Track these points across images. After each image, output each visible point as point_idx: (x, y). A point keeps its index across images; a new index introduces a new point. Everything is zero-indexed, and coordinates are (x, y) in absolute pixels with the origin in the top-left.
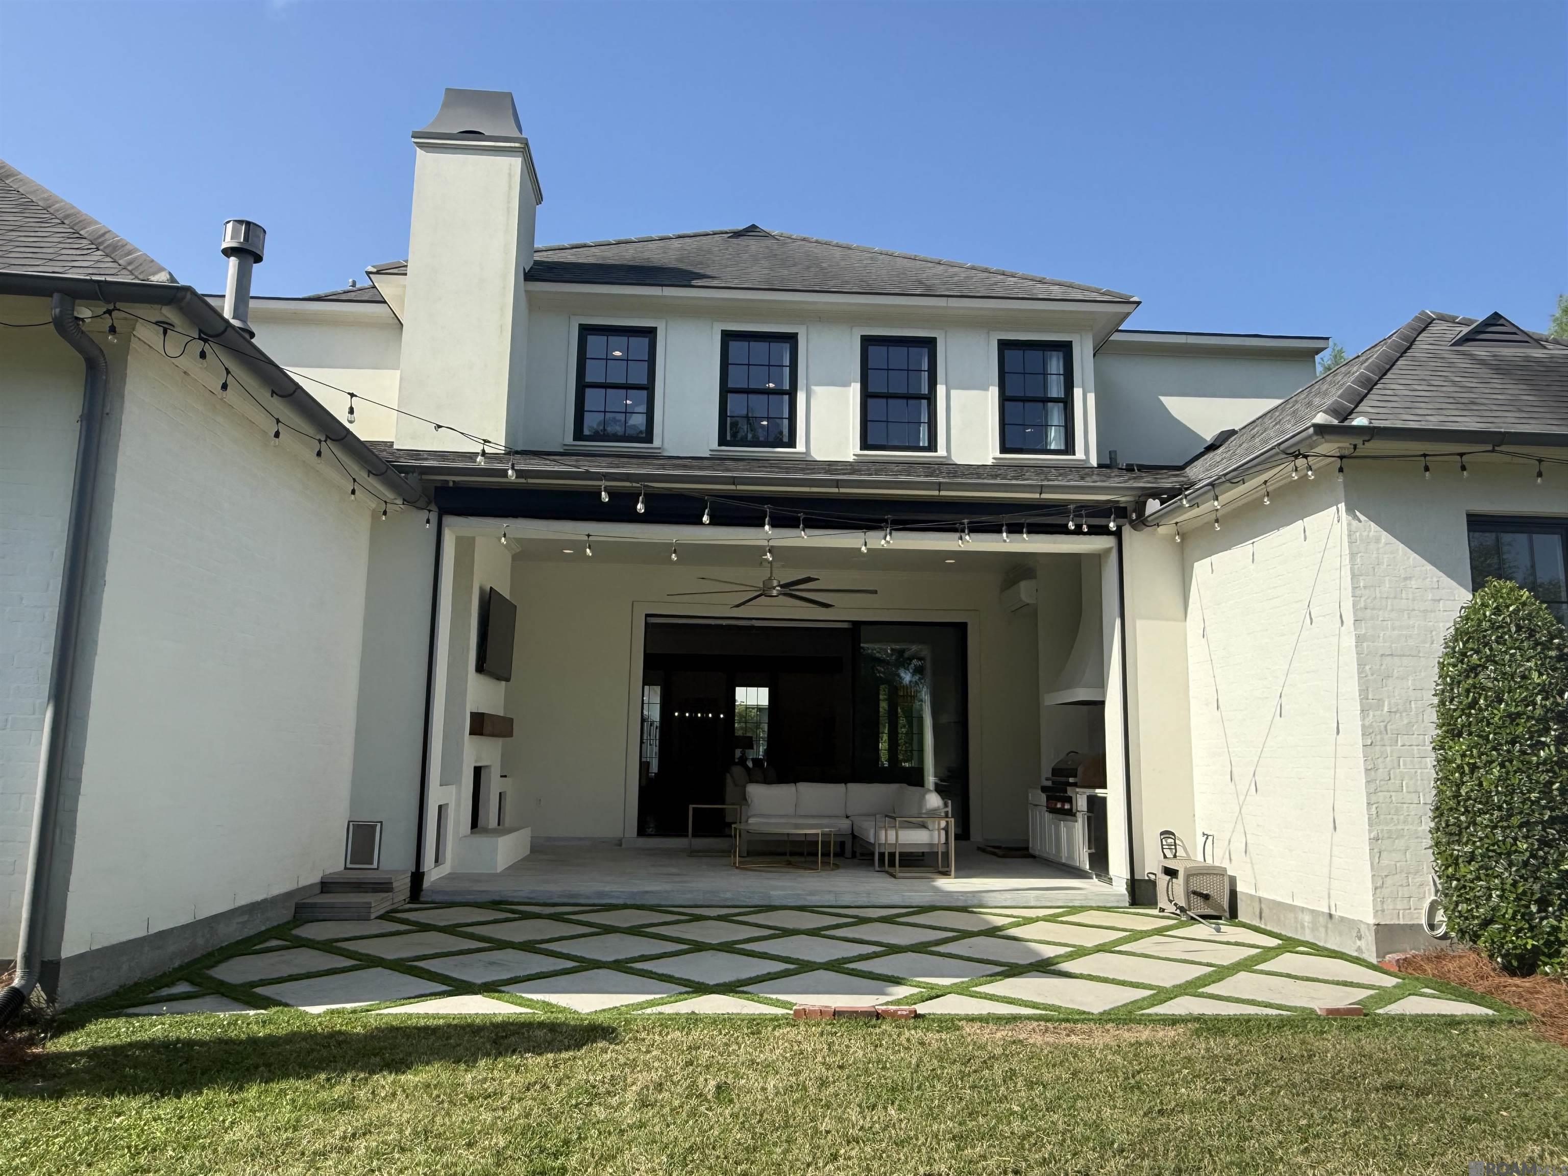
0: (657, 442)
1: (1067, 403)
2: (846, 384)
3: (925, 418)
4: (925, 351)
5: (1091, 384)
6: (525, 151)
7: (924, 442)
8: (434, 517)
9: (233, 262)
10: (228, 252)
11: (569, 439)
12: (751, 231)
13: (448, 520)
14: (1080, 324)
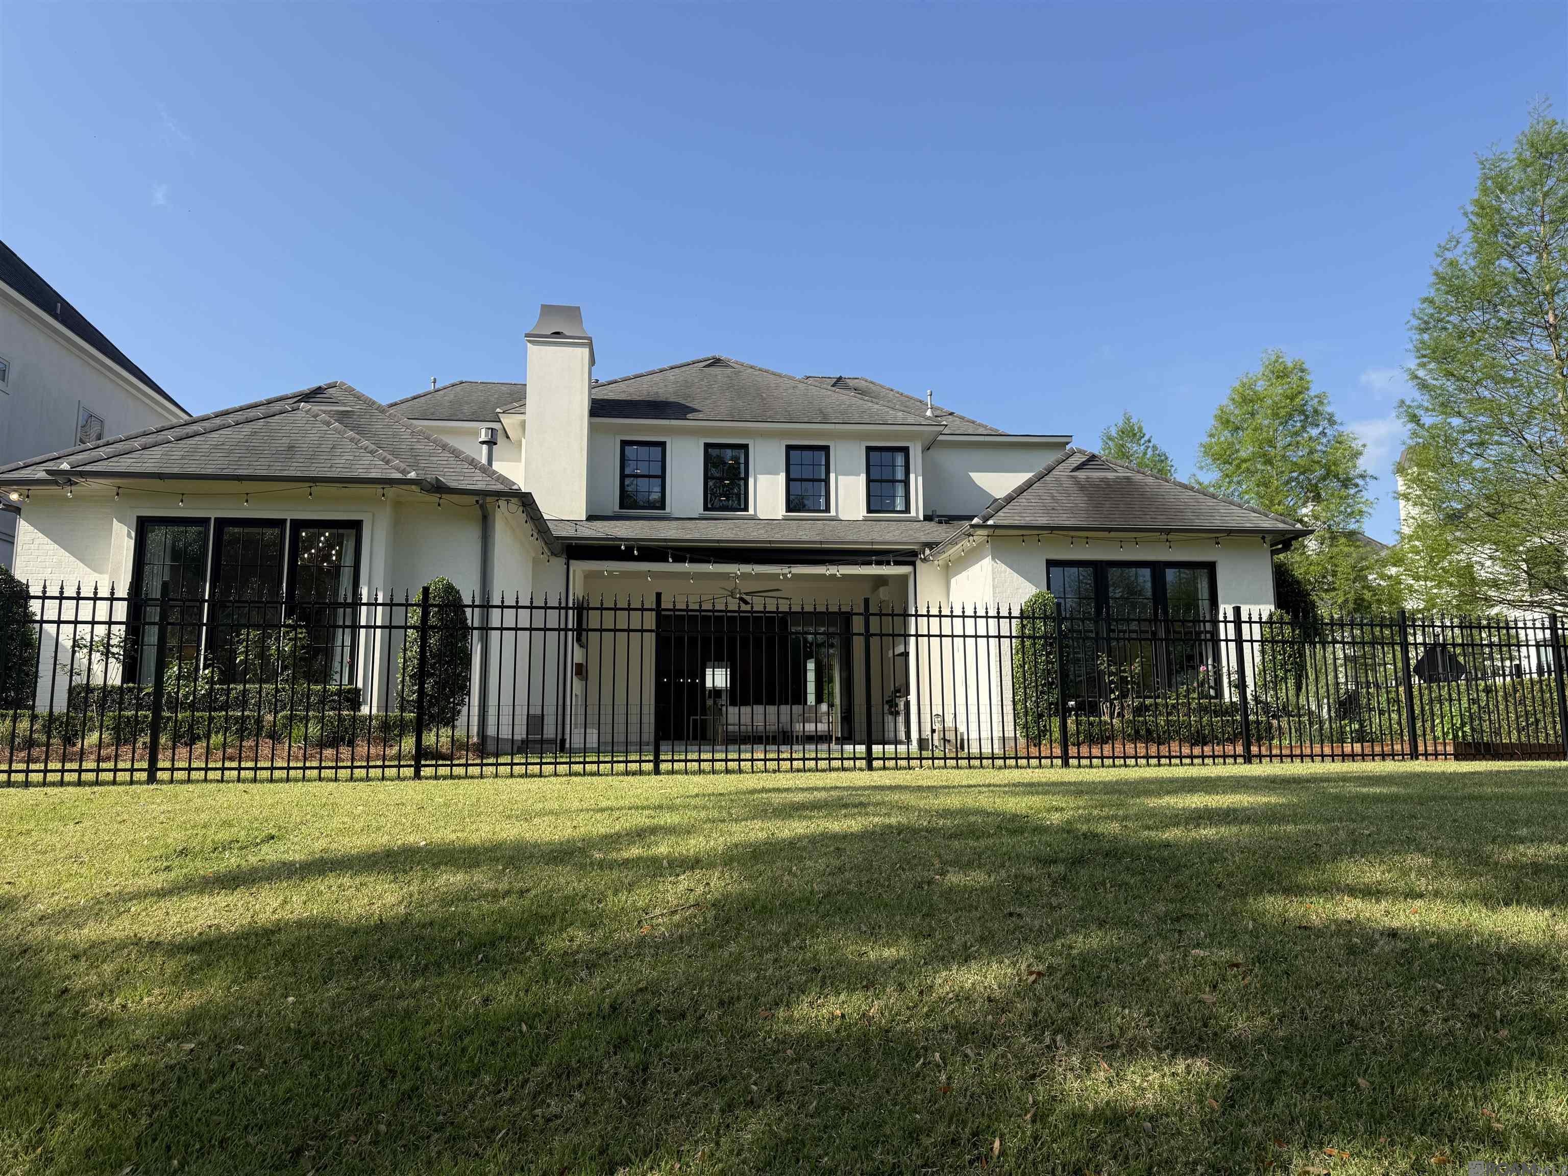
0: (668, 510)
1: (906, 483)
2: (777, 473)
3: (823, 493)
4: (823, 453)
5: (920, 471)
6: (590, 346)
7: (823, 507)
8: (564, 561)
9: (485, 447)
10: (483, 443)
11: (617, 508)
12: (716, 362)
13: (572, 562)
14: (913, 436)
